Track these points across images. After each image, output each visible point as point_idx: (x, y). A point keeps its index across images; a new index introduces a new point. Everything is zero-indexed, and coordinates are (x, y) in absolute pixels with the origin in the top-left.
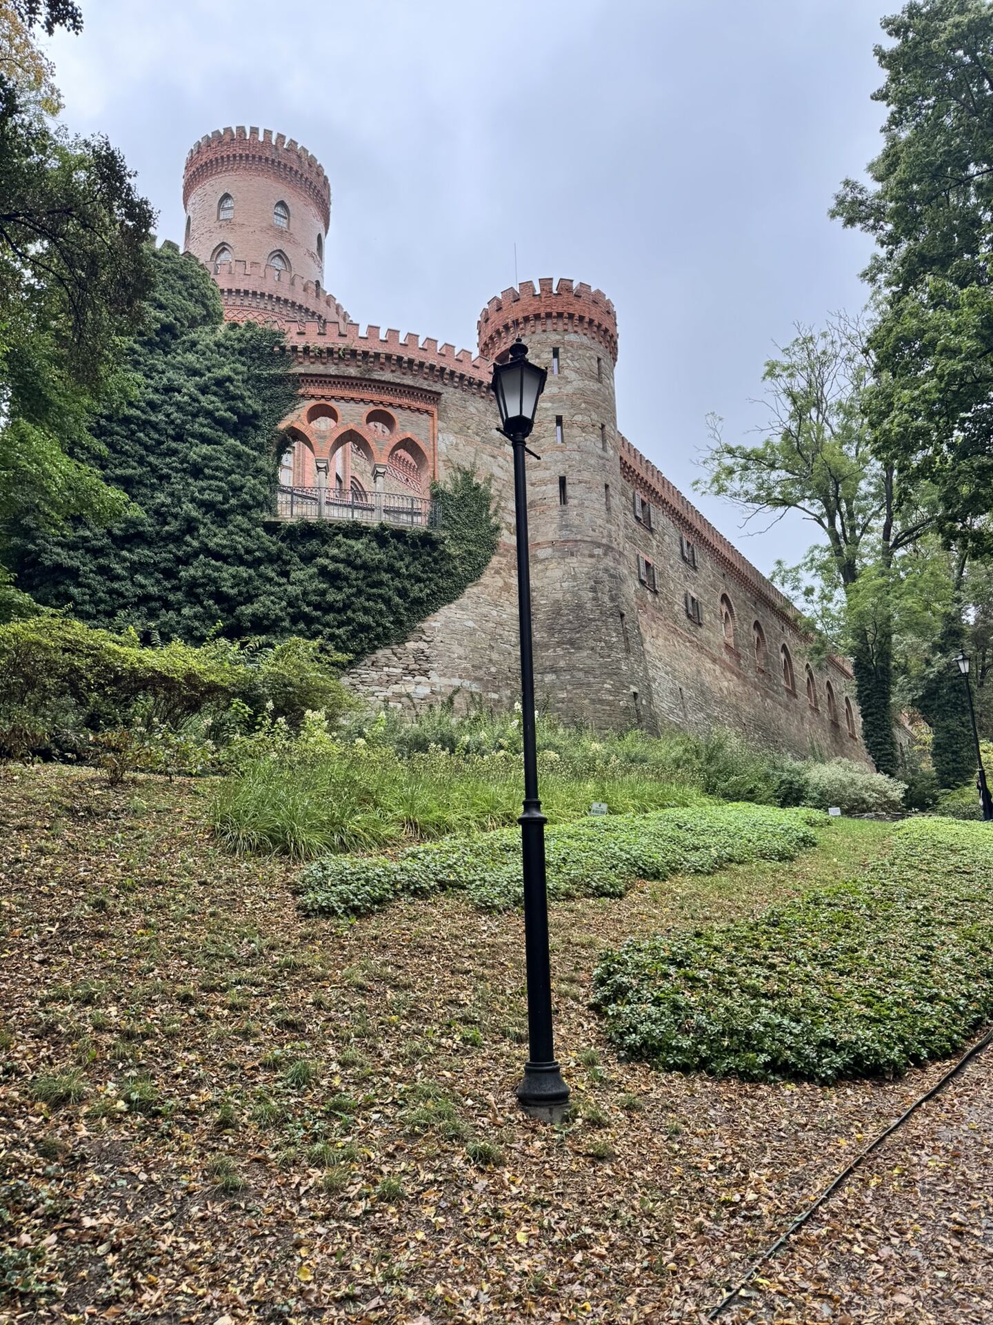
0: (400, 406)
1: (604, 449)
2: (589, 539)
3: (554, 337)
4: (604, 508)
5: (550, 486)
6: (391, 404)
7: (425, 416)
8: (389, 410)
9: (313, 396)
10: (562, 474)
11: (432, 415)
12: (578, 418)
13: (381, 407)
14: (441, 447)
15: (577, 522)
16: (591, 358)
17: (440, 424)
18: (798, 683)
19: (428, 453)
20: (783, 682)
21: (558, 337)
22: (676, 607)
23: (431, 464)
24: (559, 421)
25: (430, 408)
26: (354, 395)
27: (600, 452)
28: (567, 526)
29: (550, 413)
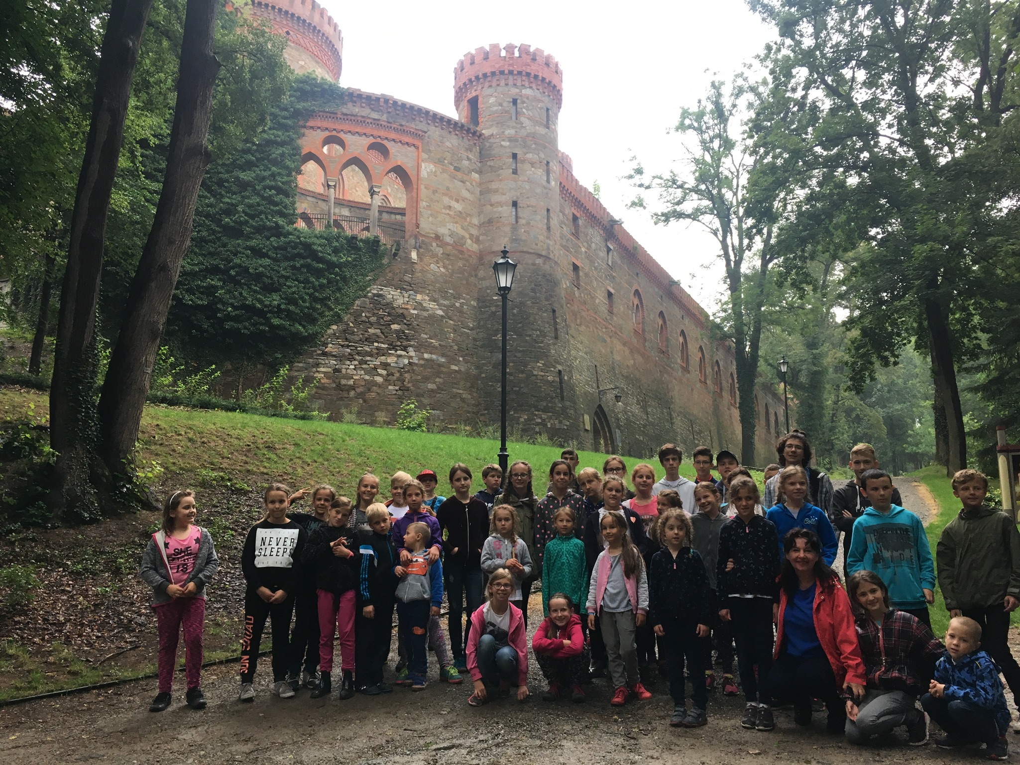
0: (394, 140)
1: (548, 181)
2: (532, 251)
3: (514, 91)
4: (545, 227)
5: (505, 208)
6: (386, 138)
7: (413, 148)
8: (385, 142)
9: (327, 129)
10: (515, 199)
11: (417, 148)
12: (529, 156)
13: (379, 140)
14: (424, 173)
15: (524, 238)
16: (541, 108)
17: (424, 156)
18: (691, 362)
19: (413, 178)
20: (679, 361)
21: (517, 91)
22: (597, 301)
23: (415, 186)
24: (515, 156)
25: (417, 142)
26: (358, 130)
27: (545, 183)
28: (516, 240)
29: (508, 150)
